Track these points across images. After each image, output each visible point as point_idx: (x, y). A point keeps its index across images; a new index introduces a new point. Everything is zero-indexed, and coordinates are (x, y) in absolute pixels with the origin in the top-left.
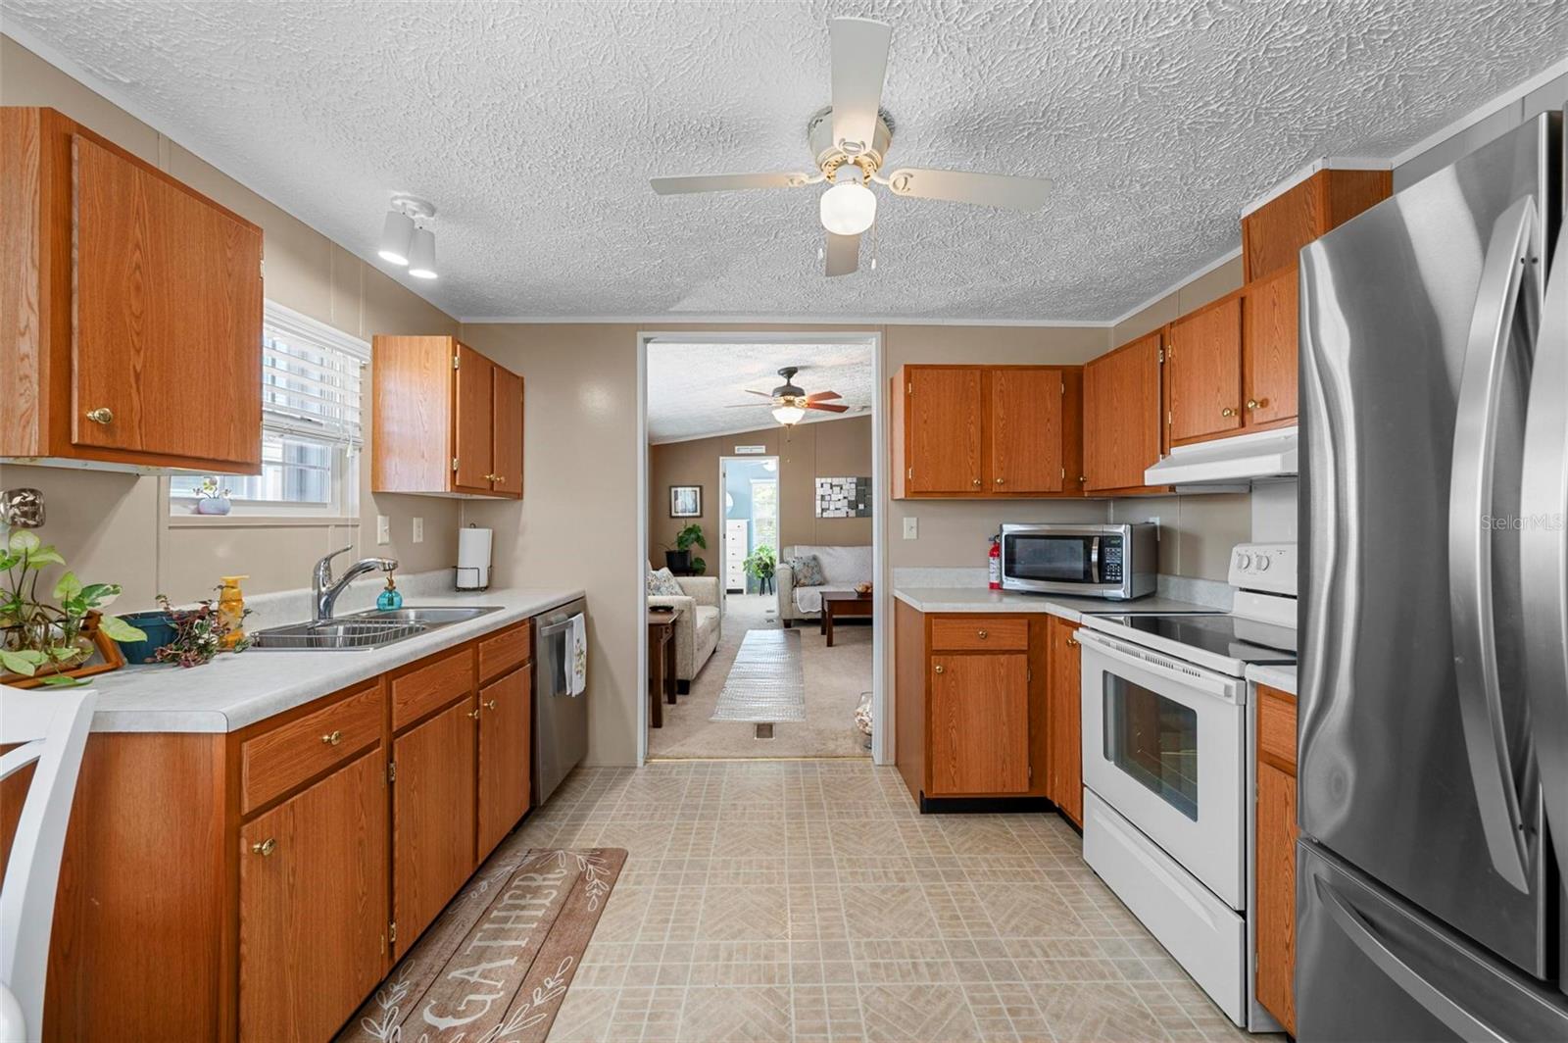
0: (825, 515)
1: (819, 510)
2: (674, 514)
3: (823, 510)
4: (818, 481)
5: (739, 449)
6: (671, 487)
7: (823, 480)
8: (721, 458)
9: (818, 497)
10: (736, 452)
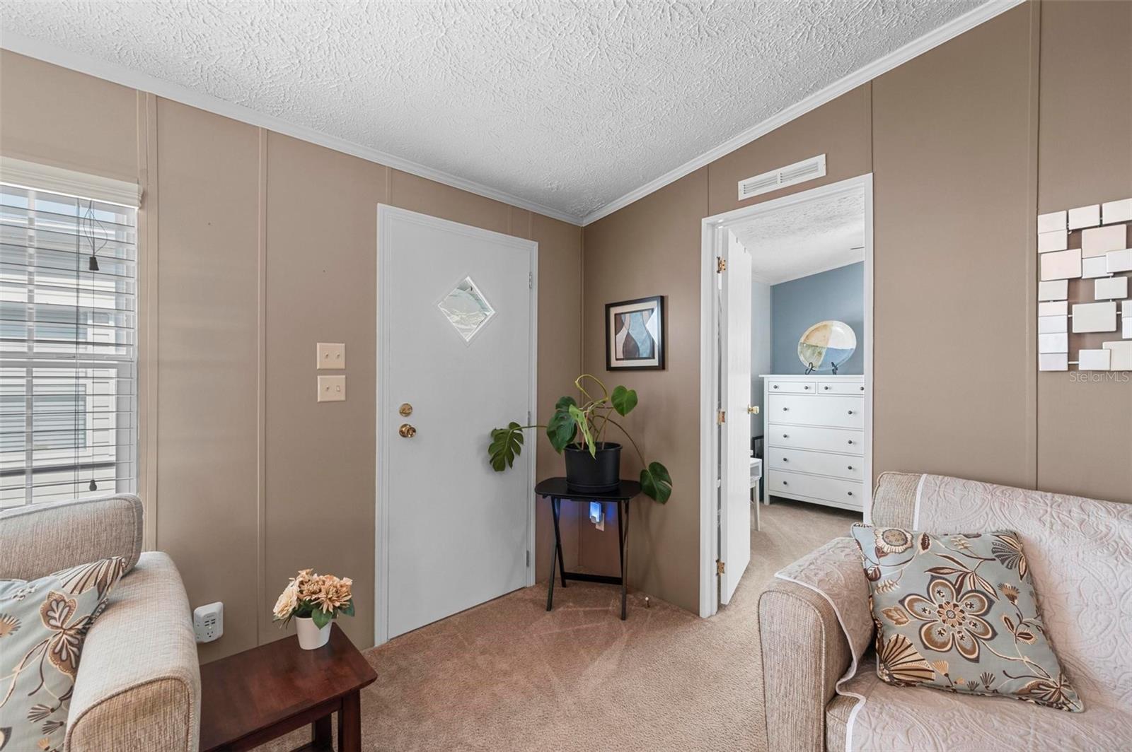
0: (1089, 359)
1: (1053, 345)
2: (614, 364)
3: (1076, 341)
4: (1051, 228)
5: (746, 187)
6: (608, 307)
7: (1083, 216)
8: (705, 221)
9: (1053, 290)
10: (741, 196)
